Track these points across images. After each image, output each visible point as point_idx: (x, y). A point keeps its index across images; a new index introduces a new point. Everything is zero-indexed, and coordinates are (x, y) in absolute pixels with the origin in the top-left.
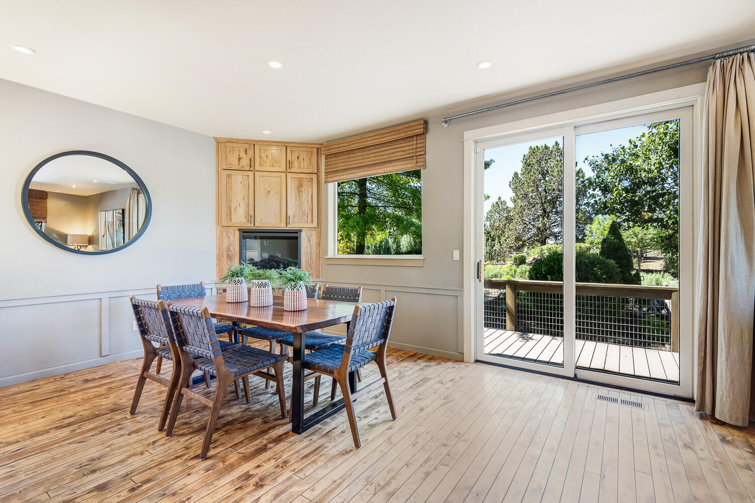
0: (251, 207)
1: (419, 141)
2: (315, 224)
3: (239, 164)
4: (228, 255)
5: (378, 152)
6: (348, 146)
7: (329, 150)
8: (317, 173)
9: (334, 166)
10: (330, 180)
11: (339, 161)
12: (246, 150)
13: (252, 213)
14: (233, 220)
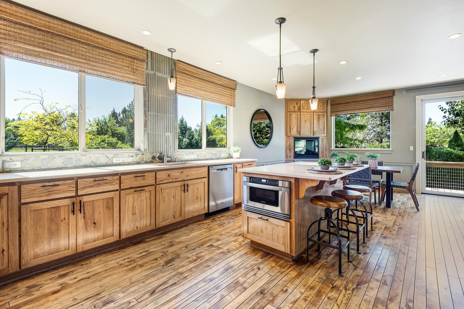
0: (299, 128)
1: (389, 99)
2: (325, 135)
3: (294, 109)
4: (289, 148)
5: (364, 103)
6: (347, 100)
7: (335, 101)
8: (327, 112)
9: (336, 109)
10: (333, 115)
11: (340, 107)
12: (297, 103)
13: (299, 130)
14: (292, 133)
